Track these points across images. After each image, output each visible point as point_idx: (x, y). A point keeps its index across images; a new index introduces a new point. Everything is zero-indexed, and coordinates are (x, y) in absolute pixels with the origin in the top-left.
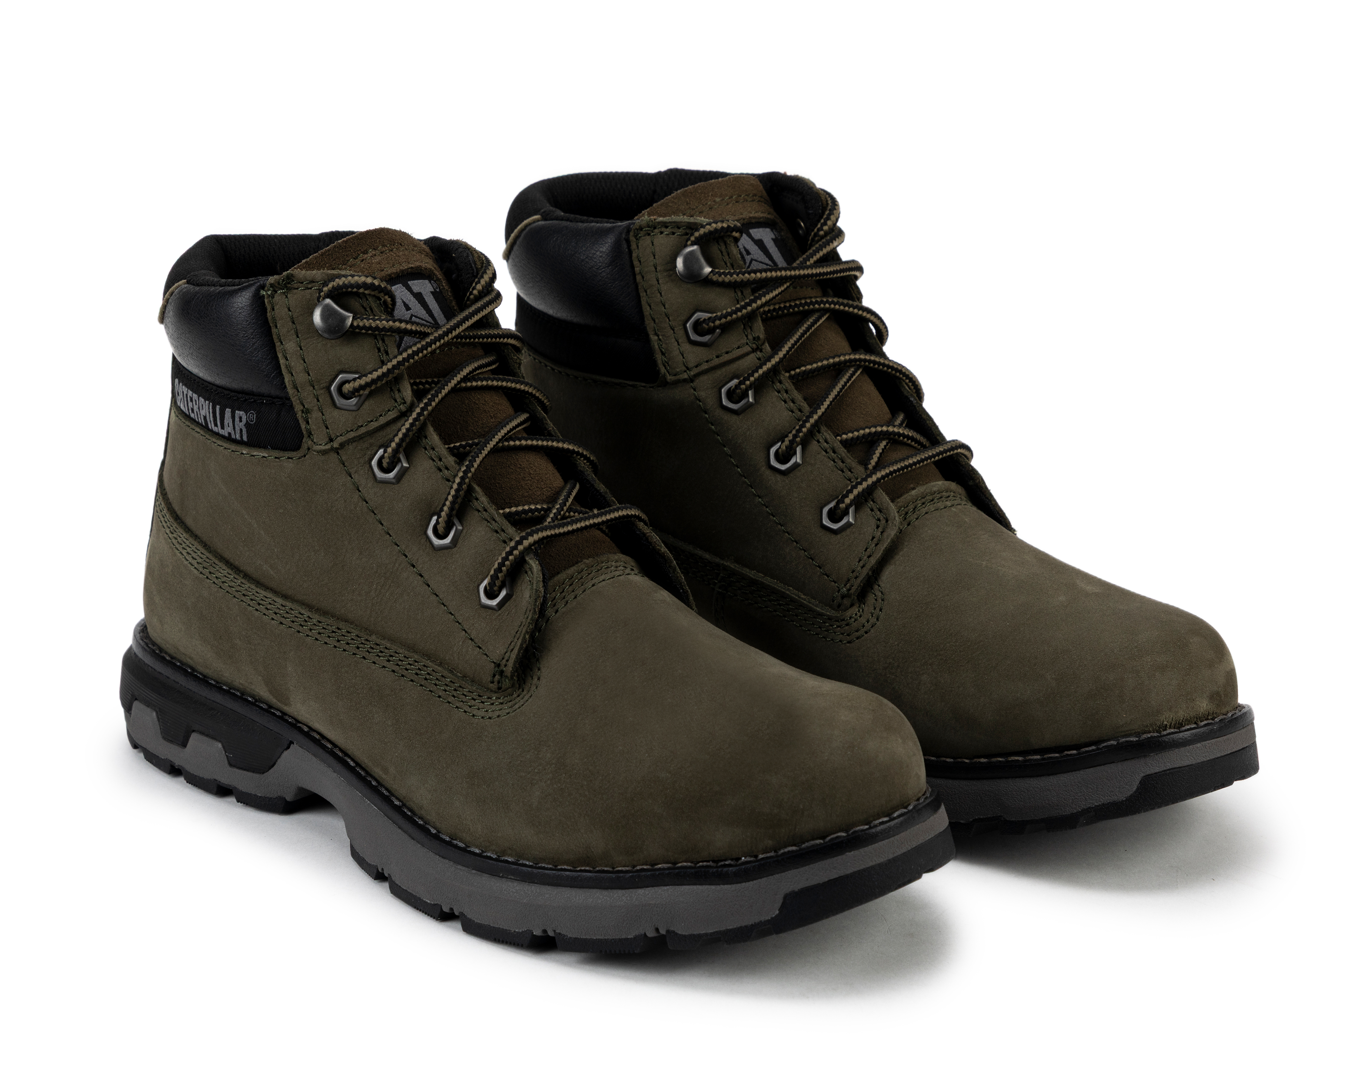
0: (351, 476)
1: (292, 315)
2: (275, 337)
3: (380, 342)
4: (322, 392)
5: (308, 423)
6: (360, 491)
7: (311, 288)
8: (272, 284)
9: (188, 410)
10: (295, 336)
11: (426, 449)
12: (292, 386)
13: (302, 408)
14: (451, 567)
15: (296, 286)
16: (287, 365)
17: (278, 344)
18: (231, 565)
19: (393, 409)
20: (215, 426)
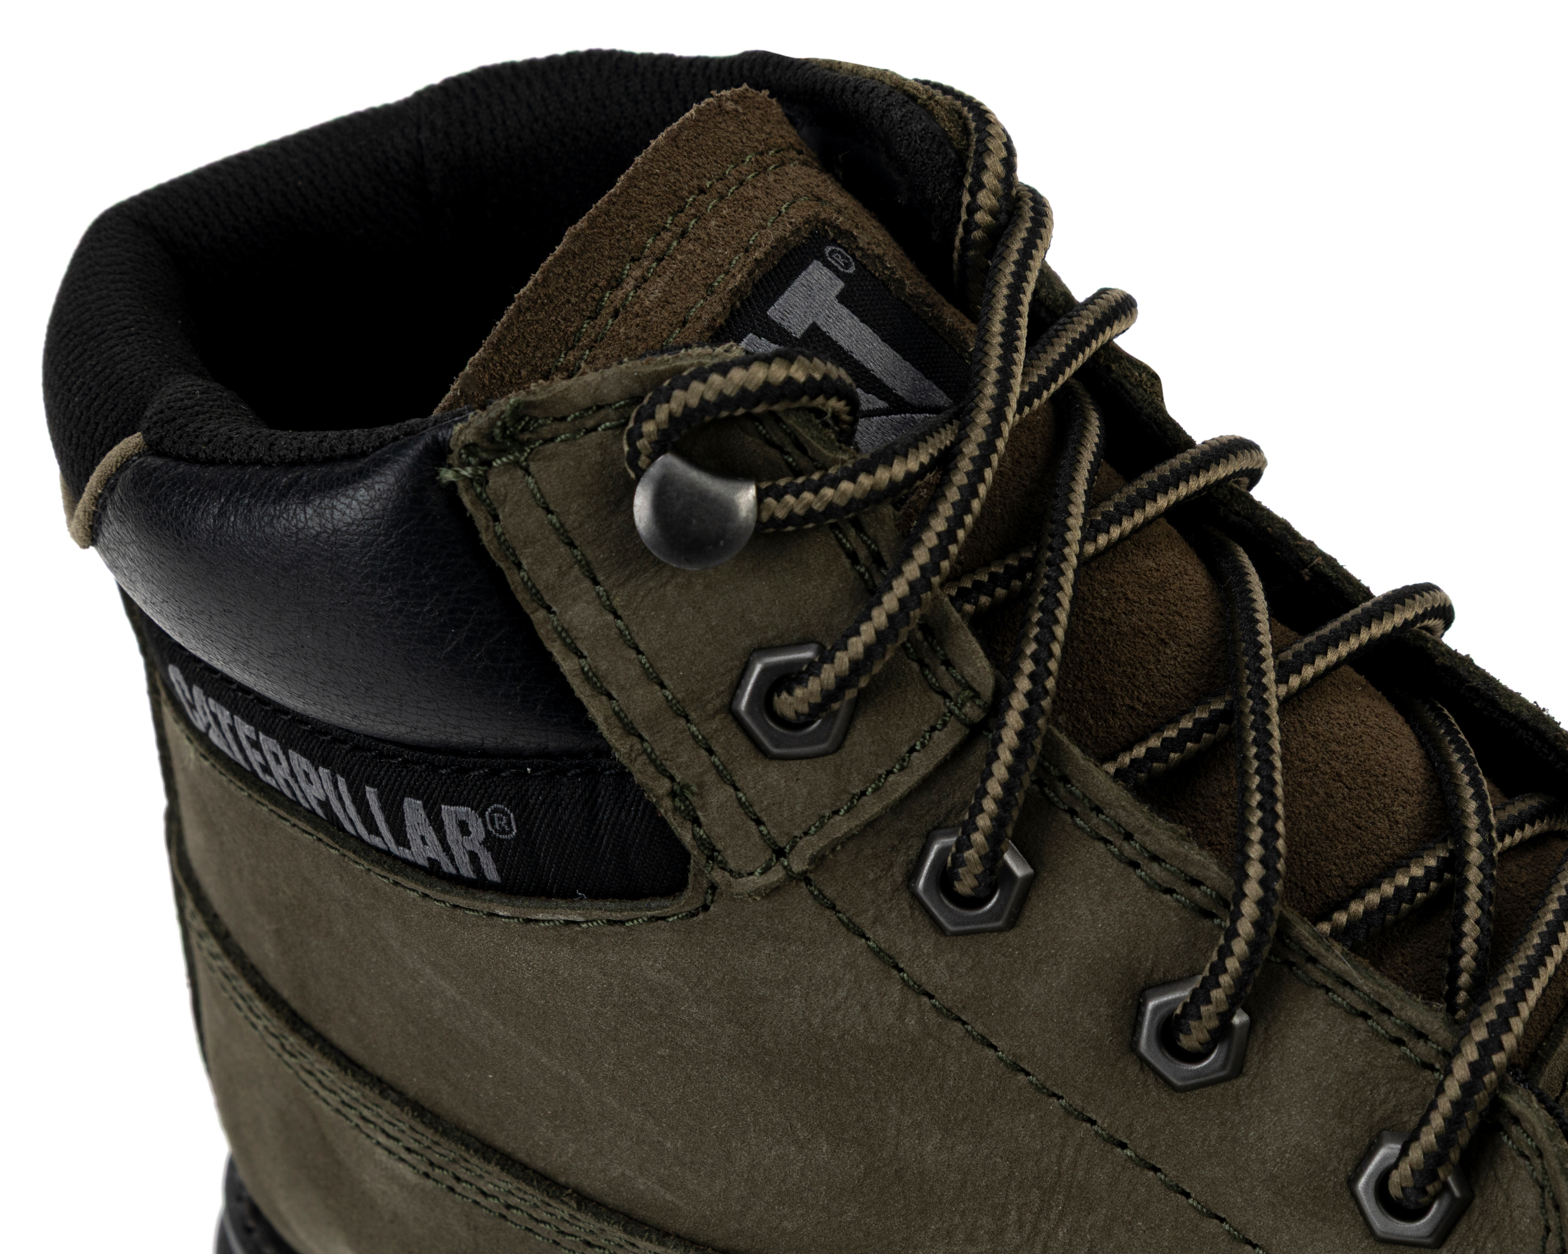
0: (863, 936)
1: (562, 525)
2: (522, 597)
3: (852, 533)
4: (715, 724)
5: (696, 821)
6: (901, 970)
7: (594, 429)
8: (470, 444)
9: (242, 749)
10: (587, 584)
11: (1073, 813)
12: (619, 731)
13: (667, 784)
14: (1246, 1136)
15: (545, 432)
16: (585, 673)
17: (538, 616)
18: (525, 1167)
19: (945, 724)
20: (370, 833)
